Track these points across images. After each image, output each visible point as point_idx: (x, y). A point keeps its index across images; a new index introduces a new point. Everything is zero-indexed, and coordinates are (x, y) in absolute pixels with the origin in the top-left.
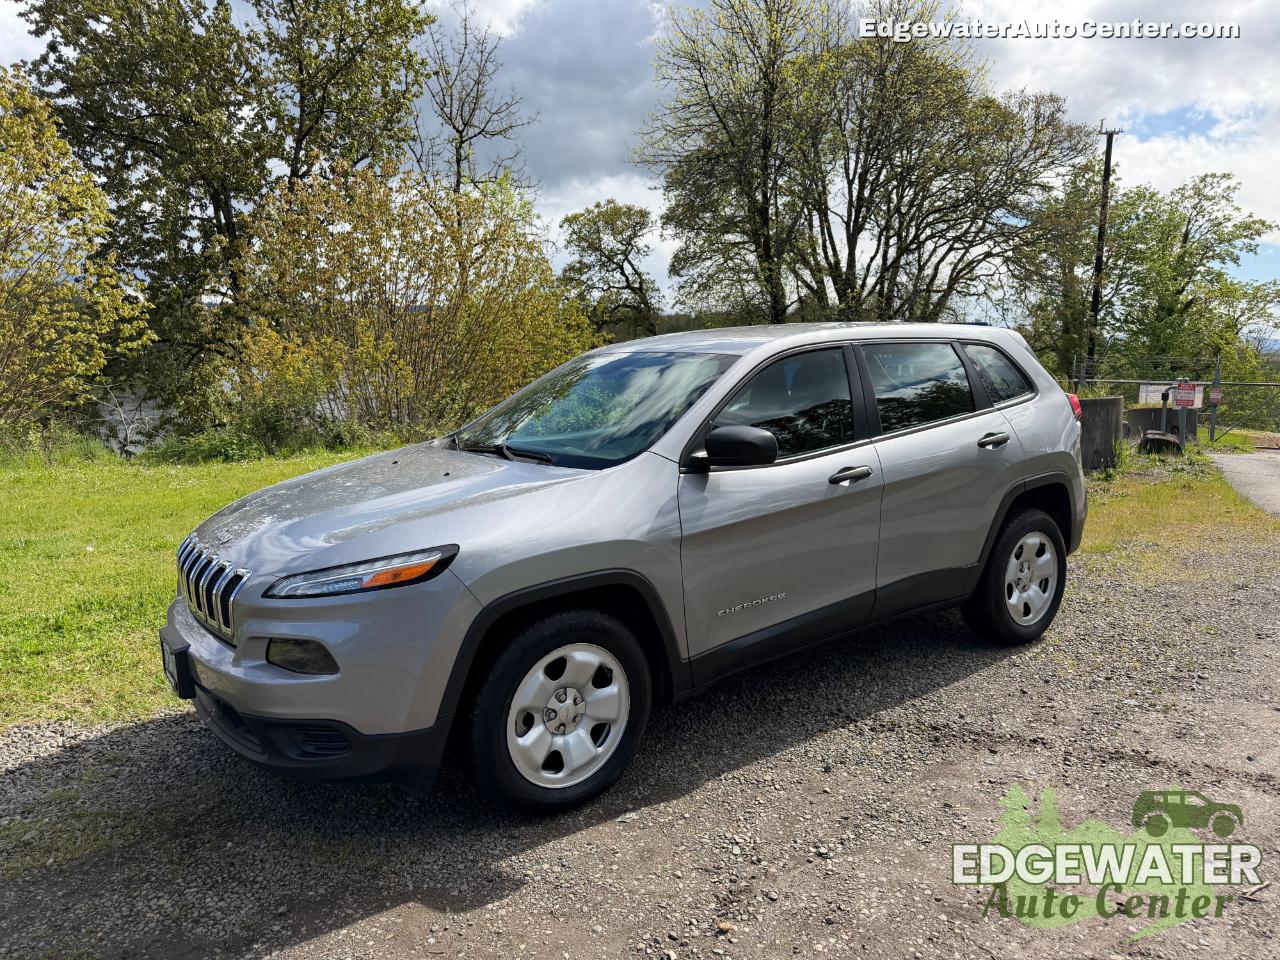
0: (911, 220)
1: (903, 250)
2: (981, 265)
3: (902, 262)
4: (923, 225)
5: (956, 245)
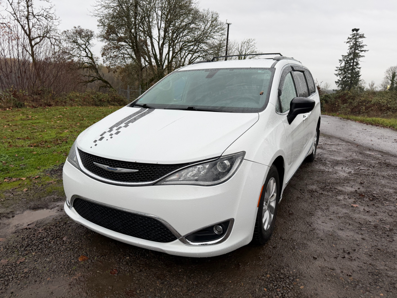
2: (197, 59)
5: (190, 53)
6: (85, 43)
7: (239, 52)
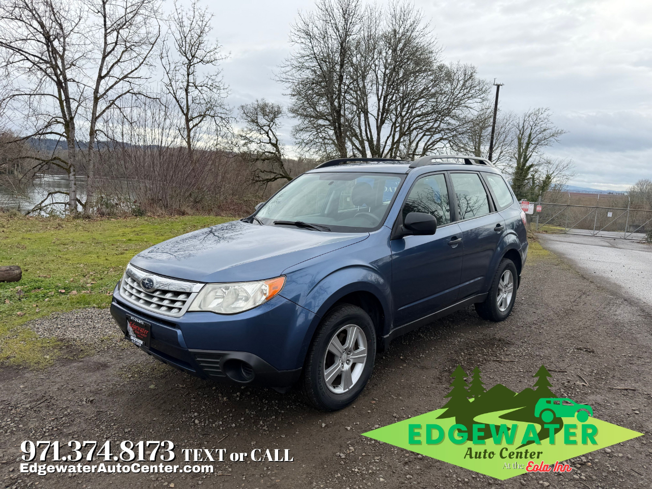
0: (407, 120)
1: (402, 134)
2: (438, 143)
3: (402, 140)
4: (412, 123)
5: (427, 133)
6: (268, 123)
7: (520, 131)
